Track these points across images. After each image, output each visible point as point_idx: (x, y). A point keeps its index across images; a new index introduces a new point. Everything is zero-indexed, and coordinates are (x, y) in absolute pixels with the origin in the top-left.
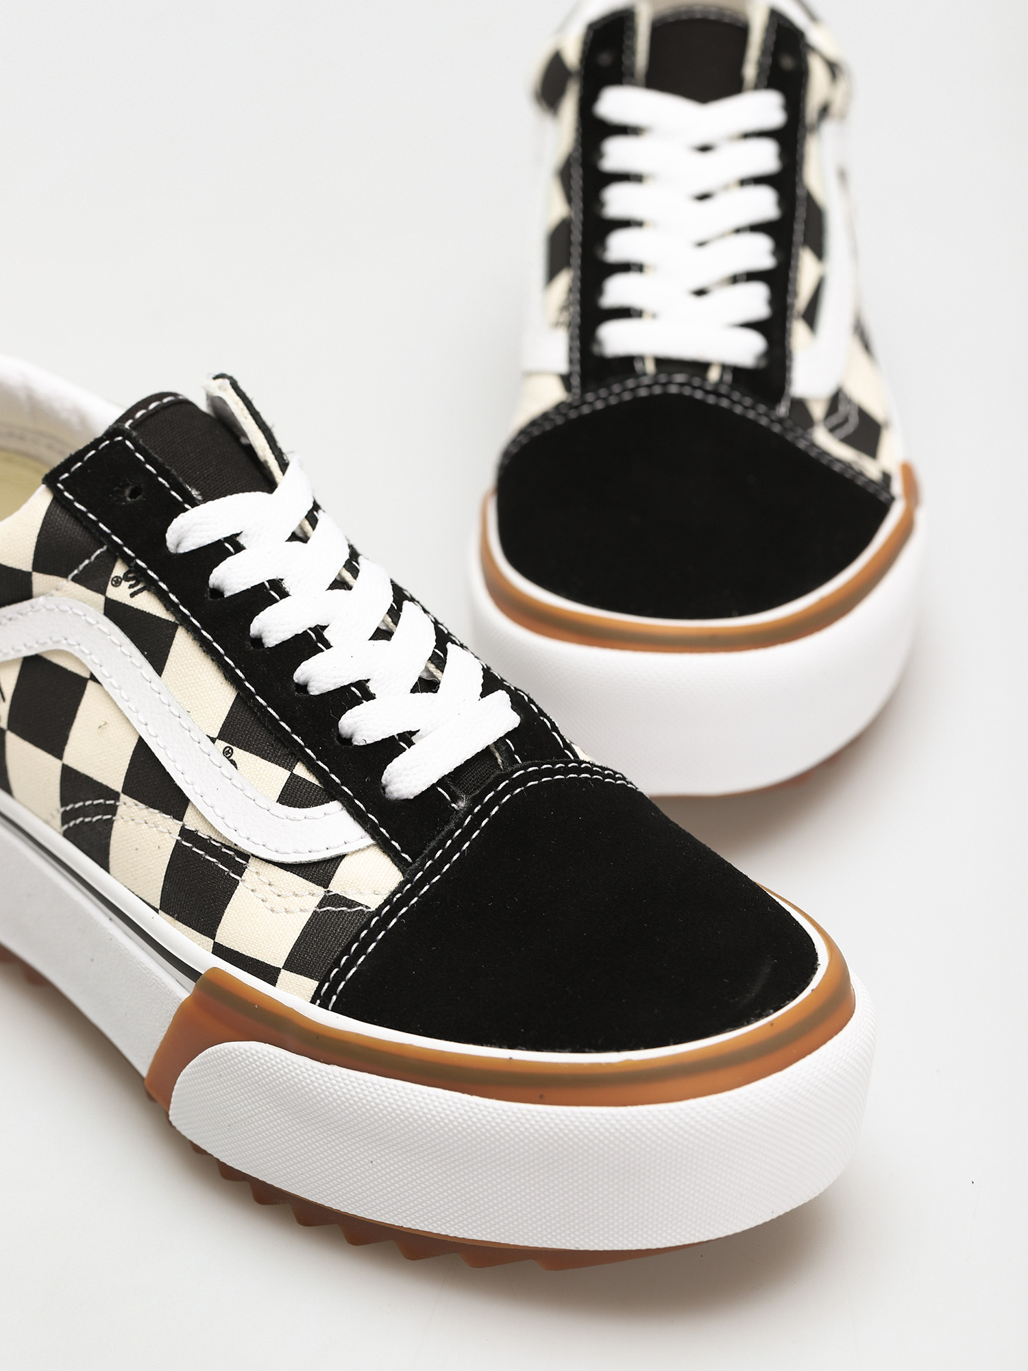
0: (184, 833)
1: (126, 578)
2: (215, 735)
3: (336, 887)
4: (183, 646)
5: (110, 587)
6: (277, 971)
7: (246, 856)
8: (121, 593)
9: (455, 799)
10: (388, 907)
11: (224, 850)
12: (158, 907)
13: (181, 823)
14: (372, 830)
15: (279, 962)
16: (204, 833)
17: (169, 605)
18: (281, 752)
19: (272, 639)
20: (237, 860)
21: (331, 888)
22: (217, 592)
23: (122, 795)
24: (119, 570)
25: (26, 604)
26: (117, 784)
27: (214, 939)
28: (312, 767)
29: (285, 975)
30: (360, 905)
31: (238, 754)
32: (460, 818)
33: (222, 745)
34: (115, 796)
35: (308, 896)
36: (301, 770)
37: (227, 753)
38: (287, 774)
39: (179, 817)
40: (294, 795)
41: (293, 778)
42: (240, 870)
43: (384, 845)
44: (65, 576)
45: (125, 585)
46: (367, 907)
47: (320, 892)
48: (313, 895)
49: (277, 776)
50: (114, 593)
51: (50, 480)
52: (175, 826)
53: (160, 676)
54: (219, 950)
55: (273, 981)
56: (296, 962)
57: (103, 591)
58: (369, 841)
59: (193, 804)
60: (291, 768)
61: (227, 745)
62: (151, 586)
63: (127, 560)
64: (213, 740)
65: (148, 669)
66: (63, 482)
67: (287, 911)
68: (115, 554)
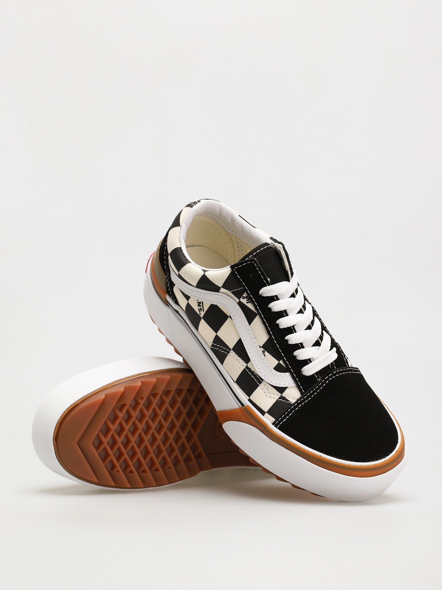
0: (247, 367)
1: (246, 297)
2: (261, 346)
3: (284, 395)
4: (257, 320)
5: (241, 298)
6: (265, 413)
7: (263, 380)
8: (244, 301)
9: (318, 378)
10: (296, 404)
11: (257, 376)
12: (235, 381)
13: (247, 365)
14: (296, 383)
15: (266, 411)
16: (252, 369)
17: (256, 309)
18: (277, 356)
19: (282, 326)
20: (260, 380)
21: (283, 394)
22: (270, 309)
23: (232, 350)
24: (245, 295)
25: (217, 293)
26: (231, 347)
27: (249, 397)
28: (284, 362)
29: (266, 414)
30: (289, 401)
31: (266, 353)
32: (318, 383)
33: (262, 349)
34: (230, 350)
35: (276, 395)
36: (281, 362)
37: (263, 352)
38: (278, 362)
39: (247, 363)
40: (278, 368)
41: (279, 363)
42: (260, 383)
43: (298, 387)
44: (230, 291)
45: (246, 299)
46: (291, 402)
47: (280, 395)
48: (278, 395)
49: (275, 362)
50: (242, 300)
51: (232, 267)
52: (245, 365)
53: (250, 325)
54: (250, 400)
55: (263, 415)
56: (270, 412)
57: (239, 299)
58: (294, 385)
59: (251, 362)
60: (279, 361)
61: (264, 350)
62: (252, 302)
63: (247, 293)
64: (260, 347)
65: (246, 323)
66: (235, 269)
67: (270, 397)
68: (244, 291)
